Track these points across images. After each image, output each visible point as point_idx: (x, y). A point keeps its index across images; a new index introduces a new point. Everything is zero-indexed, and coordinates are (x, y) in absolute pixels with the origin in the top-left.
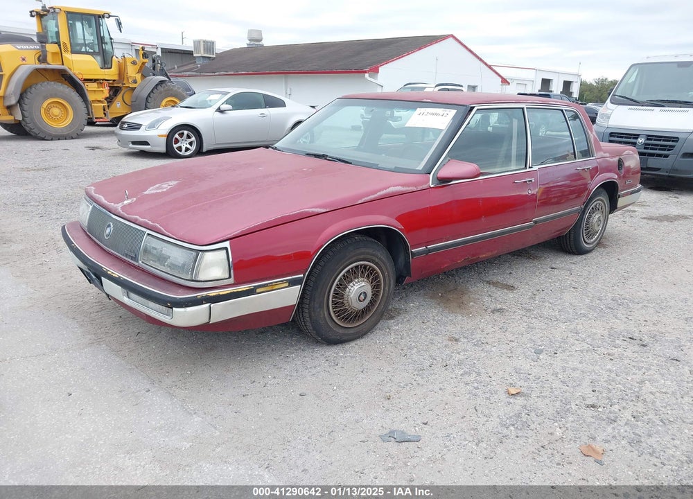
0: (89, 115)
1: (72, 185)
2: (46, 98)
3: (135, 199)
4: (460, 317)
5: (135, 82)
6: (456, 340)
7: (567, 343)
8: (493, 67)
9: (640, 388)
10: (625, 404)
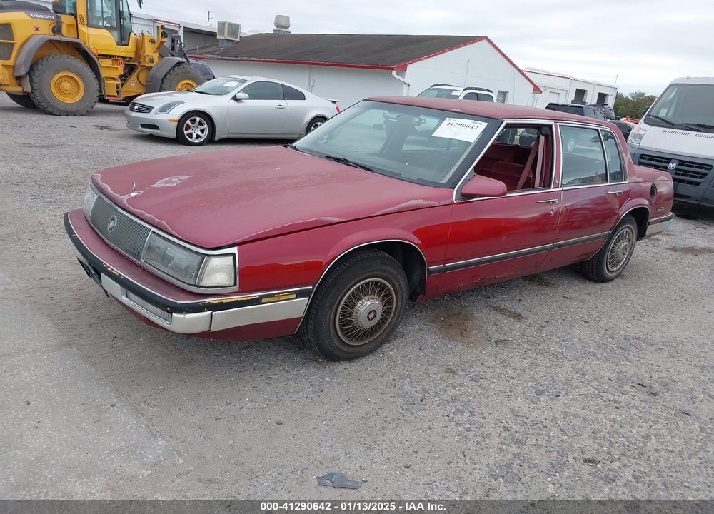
0: (101, 92)
1: (72, 166)
2: (57, 71)
3: (142, 192)
4: (460, 346)
5: (152, 61)
6: (454, 372)
7: (571, 385)
8: (525, 73)
9: (645, 444)
10: (626, 461)
